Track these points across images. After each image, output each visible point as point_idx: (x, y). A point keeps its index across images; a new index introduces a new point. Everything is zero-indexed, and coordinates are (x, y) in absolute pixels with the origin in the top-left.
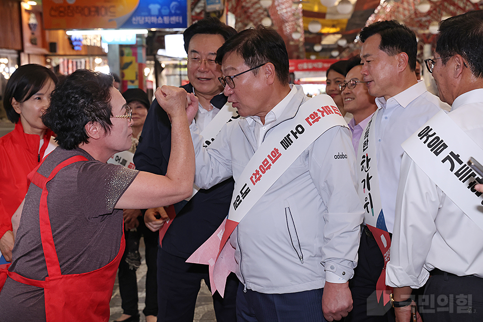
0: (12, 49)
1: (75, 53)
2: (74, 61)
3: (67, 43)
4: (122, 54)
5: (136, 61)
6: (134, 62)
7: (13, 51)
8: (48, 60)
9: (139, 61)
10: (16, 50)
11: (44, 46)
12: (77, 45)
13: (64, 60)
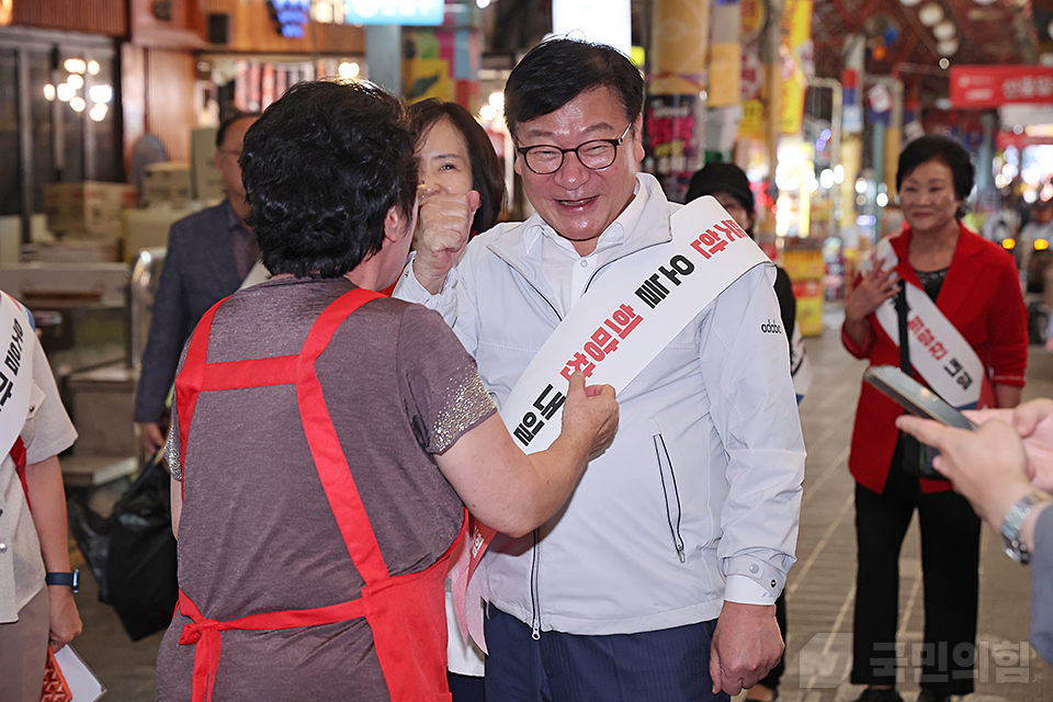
0: (98, 32)
1: (283, 45)
2: (282, 70)
3: (261, 17)
4: (409, 51)
5: (451, 73)
6: (444, 76)
7: (101, 39)
8: (203, 67)
9: (460, 73)
10: (109, 35)
11: (191, 24)
12: (290, 23)
13: (250, 66)
